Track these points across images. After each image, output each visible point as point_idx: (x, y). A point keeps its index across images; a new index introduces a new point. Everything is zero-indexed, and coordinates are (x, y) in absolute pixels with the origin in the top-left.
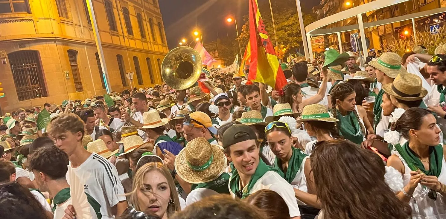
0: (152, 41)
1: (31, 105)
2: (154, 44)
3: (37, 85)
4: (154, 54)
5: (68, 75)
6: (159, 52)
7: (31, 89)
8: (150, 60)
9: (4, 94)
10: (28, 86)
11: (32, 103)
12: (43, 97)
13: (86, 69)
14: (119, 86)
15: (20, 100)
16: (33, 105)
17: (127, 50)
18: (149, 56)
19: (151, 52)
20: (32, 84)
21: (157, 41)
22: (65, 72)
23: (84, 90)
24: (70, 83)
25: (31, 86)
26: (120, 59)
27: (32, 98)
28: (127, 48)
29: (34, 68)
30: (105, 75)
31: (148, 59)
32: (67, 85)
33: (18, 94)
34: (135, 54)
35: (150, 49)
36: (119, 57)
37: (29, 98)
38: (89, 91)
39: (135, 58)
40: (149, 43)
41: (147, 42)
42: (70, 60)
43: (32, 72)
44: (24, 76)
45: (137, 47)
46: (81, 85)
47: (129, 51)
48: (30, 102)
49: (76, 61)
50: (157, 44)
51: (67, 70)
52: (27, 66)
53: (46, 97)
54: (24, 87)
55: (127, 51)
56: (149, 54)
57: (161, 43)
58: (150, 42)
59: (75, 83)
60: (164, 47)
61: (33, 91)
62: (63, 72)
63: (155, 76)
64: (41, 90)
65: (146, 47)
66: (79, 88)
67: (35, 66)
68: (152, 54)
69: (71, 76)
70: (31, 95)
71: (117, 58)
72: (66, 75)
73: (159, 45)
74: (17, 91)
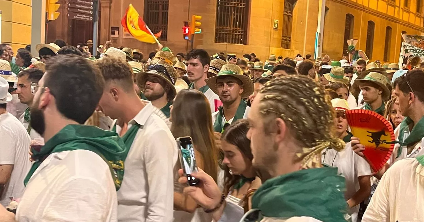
0: (402, 5)
1: (225, 50)
2: (404, 11)
3: (238, 28)
4: (399, 23)
5: (276, 25)
6: (408, 22)
7: (231, 31)
8: (391, 30)
9: (200, 30)
10: (228, 28)
11: (228, 48)
12: (241, 44)
13: (302, 23)
14: (338, 53)
15: (216, 41)
16: (228, 51)
17: (363, 10)
18: (392, 24)
19: (397, 21)
20: (233, 27)
21: (409, 8)
22: (274, 20)
23: (291, 47)
24: (277, 36)
25: (232, 28)
26: (350, 20)
27: (229, 42)
28: (364, 9)
29: (241, 8)
30: (318, 34)
31: (389, 28)
32: (272, 36)
33: (216, 34)
34: (372, 18)
35: (396, 16)
36: (350, 18)
37: (226, 42)
38: (296, 50)
39: (371, 24)
40: (397, 9)
41: (394, 6)
42: (285, 7)
43: (237, 12)
44: (228, 15)
45: (378, 10)
46: (290, 41)
47: (366, 12)
48: (226, 46)
49: (292, 11)
50: (408, 12)
51: (277, 19)
52: (235, 4)
53: (244, 45)
54: (225, 28)
55: (362, 12)
56: (393, 23)
57: (415, 12)
58: (399, 7)
59: (283, 36)
60: (417, 18)
61: (233, 35)
62: (272, 20)
63: (391, 53)
64: (241, 35)
65: (390, 11)
66: (286, 43)
67: (242, 6)
68: (398, 23)
69: (281, 28)
70: (229, 38)
71: (347, 18)
72: (275, 25)
73: (411, 14)
74: (217, 30)
